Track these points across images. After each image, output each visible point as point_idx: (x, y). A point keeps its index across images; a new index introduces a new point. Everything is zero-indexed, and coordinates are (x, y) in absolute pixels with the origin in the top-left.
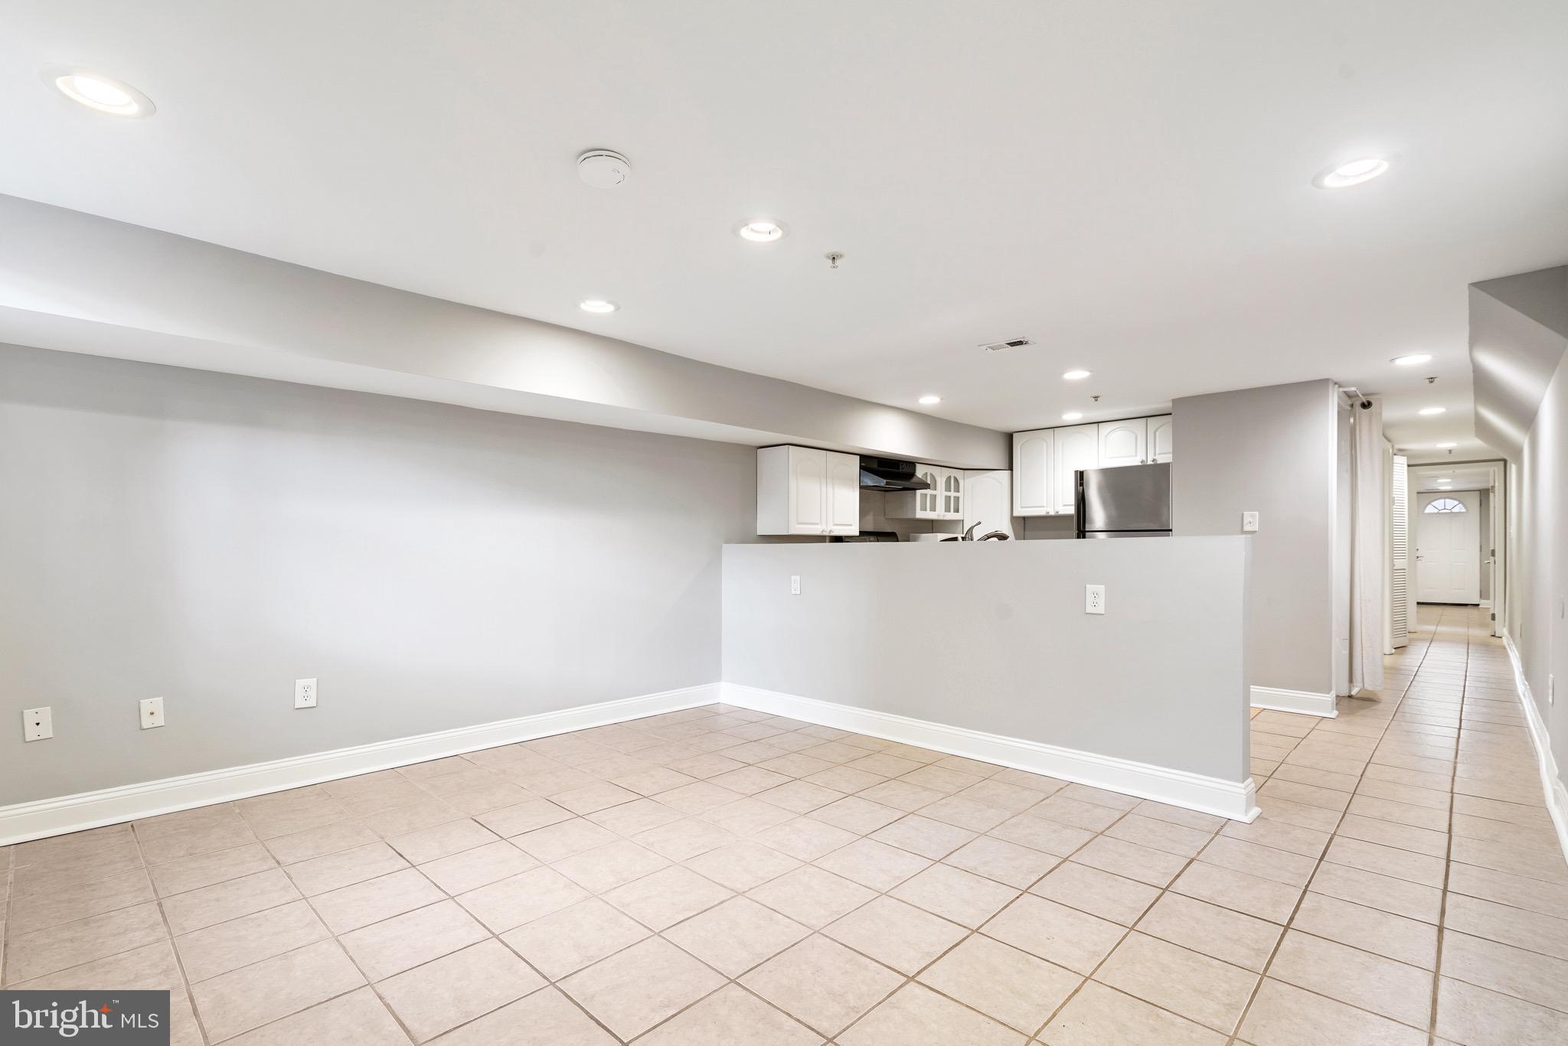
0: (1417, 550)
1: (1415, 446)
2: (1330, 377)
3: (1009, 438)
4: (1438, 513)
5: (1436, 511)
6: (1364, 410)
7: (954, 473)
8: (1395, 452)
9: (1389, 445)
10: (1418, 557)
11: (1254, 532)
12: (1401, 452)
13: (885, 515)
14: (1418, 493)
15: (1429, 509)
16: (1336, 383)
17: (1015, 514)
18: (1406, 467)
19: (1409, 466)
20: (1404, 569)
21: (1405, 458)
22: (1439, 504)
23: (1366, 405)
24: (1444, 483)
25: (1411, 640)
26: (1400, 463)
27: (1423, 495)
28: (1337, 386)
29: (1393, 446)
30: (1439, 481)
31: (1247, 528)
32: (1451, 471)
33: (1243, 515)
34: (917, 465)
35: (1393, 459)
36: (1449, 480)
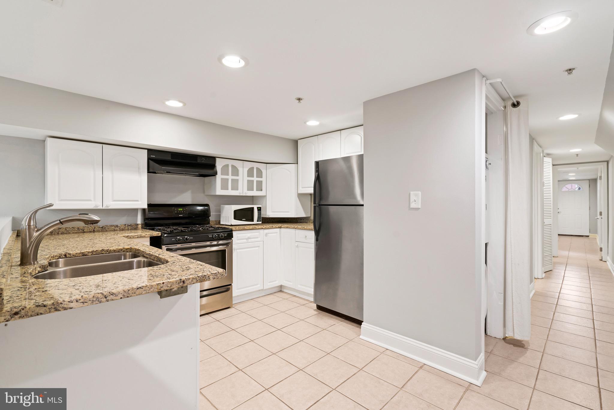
0: (558, 209)
1: (557, 151)
2: (476, 68)
3: (295, 143)
4: (568, 191)
5: (567, 190)
6: (515, 109)
7: (255, 165)
8: (544, 154)
9: (541, 150)
10: (558, 212)
11: (417, 209)
12: (548, 155)
13: (204, 192)
14: (558, 181)
15: (564, 189)
16: (484, 77)
17: (299, 192)
18: (551, 165)
19: (553, 165)
20: (551, 225)
21: (551, 159)
22: (569, 186)
23: (515, 105)
24: (572, 176)
25: (555, 264)
26: (548, 161)
27: (561, 182)
28: (485, 78)
29: (543, 151)
30: (569, 174)
31: (413, 205)
32: (576, 169)
33: (410, 194)
34: (217, 159)
35: (543, 159)
36: (575, 174)
